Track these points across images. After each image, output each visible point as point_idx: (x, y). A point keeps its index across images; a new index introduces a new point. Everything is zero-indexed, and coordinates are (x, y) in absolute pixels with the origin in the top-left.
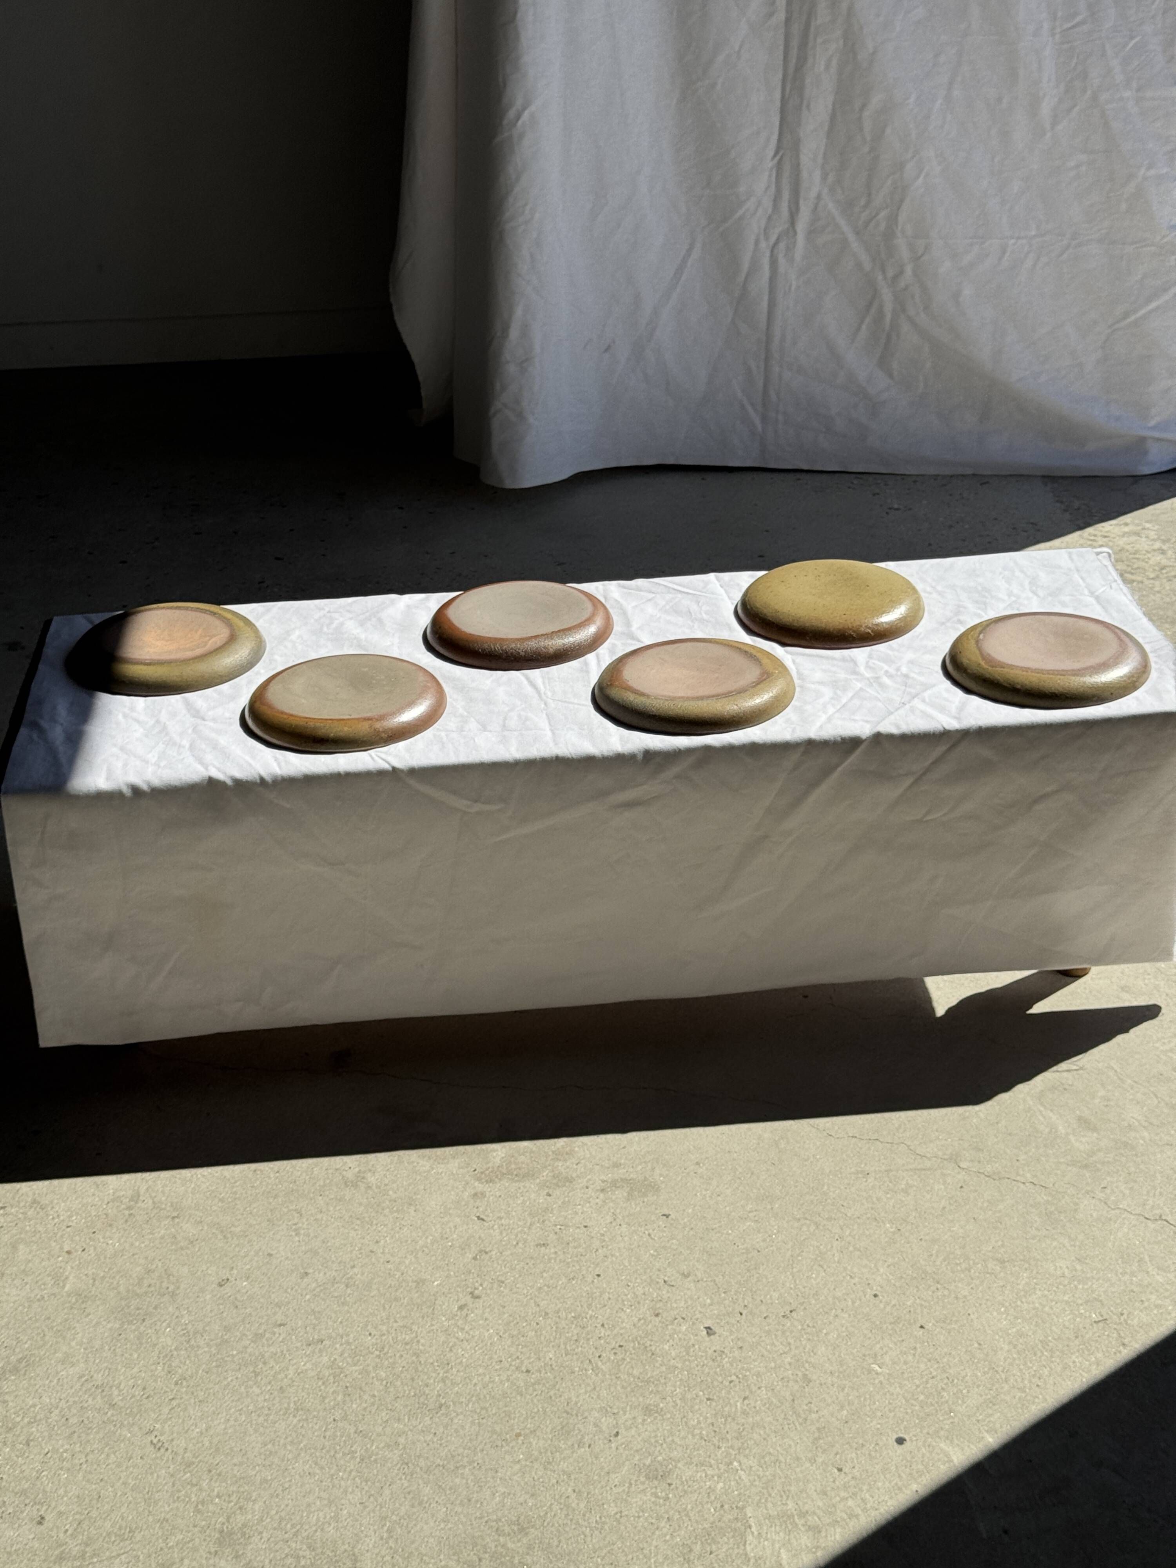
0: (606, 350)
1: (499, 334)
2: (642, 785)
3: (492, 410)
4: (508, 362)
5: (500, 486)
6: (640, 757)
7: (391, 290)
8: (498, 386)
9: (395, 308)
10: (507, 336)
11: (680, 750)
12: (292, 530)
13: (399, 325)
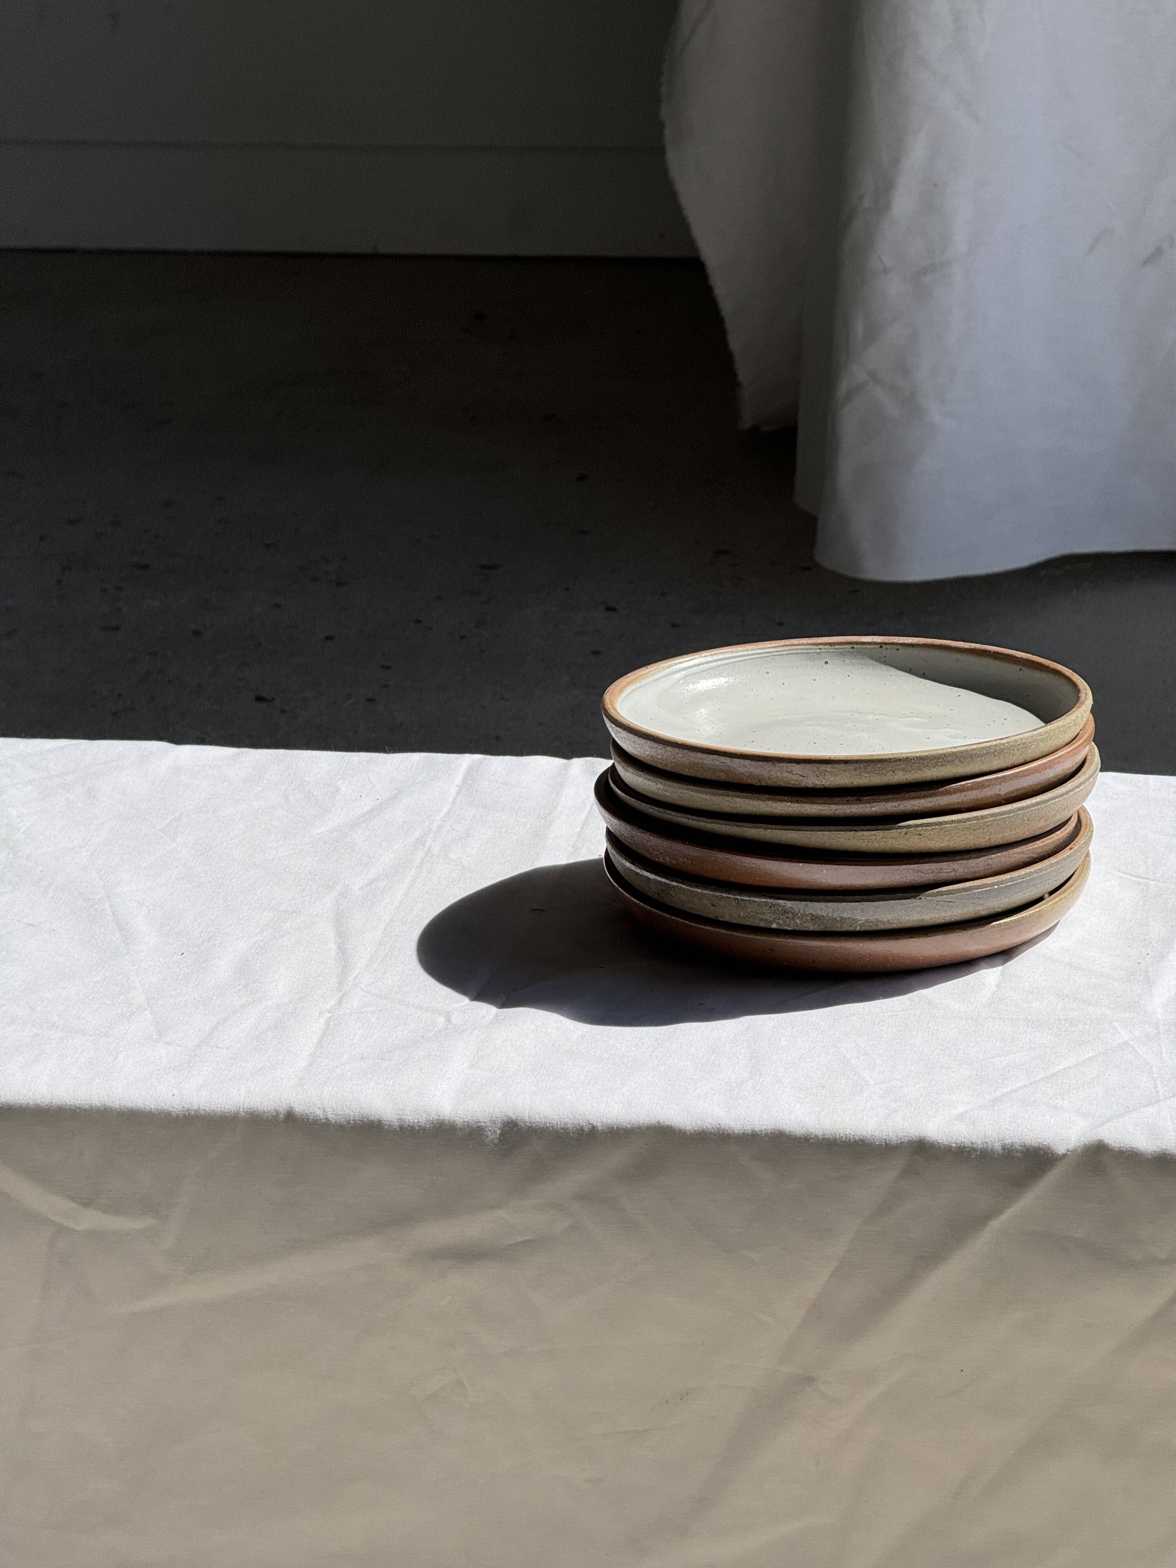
0: (1149, 260)
1: (867, 203)
2: (492, 1207)
3: (843, 388)
4: (886, 271)
5: (851, 574)
6: (494, 1134)
7: (664, 89)
8: (859, 329)
9: (668, 132)
10: (887, 206)
11: (593, 1129)
12: (329, 638)
13: (675, 173)
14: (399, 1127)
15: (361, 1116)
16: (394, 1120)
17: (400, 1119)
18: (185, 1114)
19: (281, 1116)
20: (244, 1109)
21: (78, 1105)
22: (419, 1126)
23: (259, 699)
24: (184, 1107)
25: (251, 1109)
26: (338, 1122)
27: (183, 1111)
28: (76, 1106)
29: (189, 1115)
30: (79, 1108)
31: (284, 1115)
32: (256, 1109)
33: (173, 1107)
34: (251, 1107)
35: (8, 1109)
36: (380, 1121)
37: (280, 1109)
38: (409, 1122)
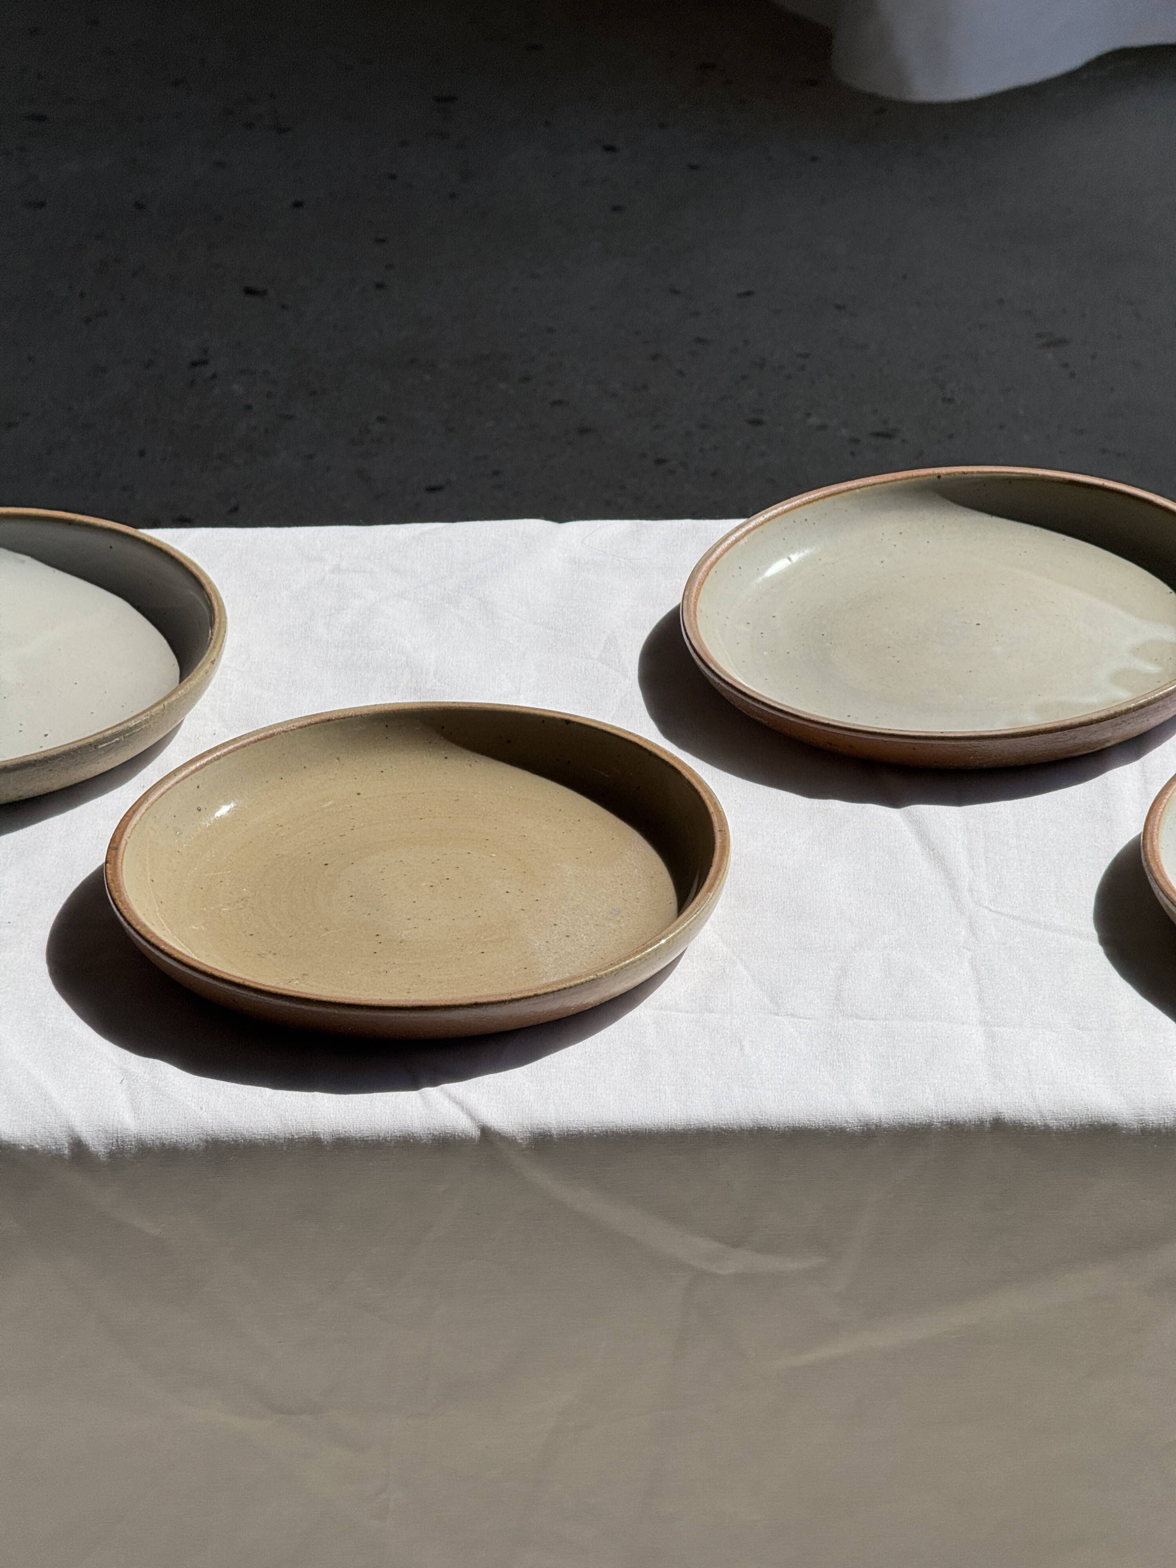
5: (894, 95)
14: (1142, 1131)
15: (1090, 1120)
16: (1133, 1123)
17: (1141, 1120)
18: (863, 1129)
19: (988, 1125)
20: (938, 1118)
21: (724, 1127)
22: (1167, 1128)
23: (250, 291)
24: (860, 1121)
25: (946, 1118)
26: (1061, 1128)
27: (861, 1126)
28: (721, 1128)
29: (869, 1129)
30: (724, 1130)
31: (990, 1123)
32: (954, 1118)
33: (847, 1122)
34: (947, 1115)
35: (633, 1137)
36: (1115, 1125)
37: (985, 1116)
38: (1153, 1123)
